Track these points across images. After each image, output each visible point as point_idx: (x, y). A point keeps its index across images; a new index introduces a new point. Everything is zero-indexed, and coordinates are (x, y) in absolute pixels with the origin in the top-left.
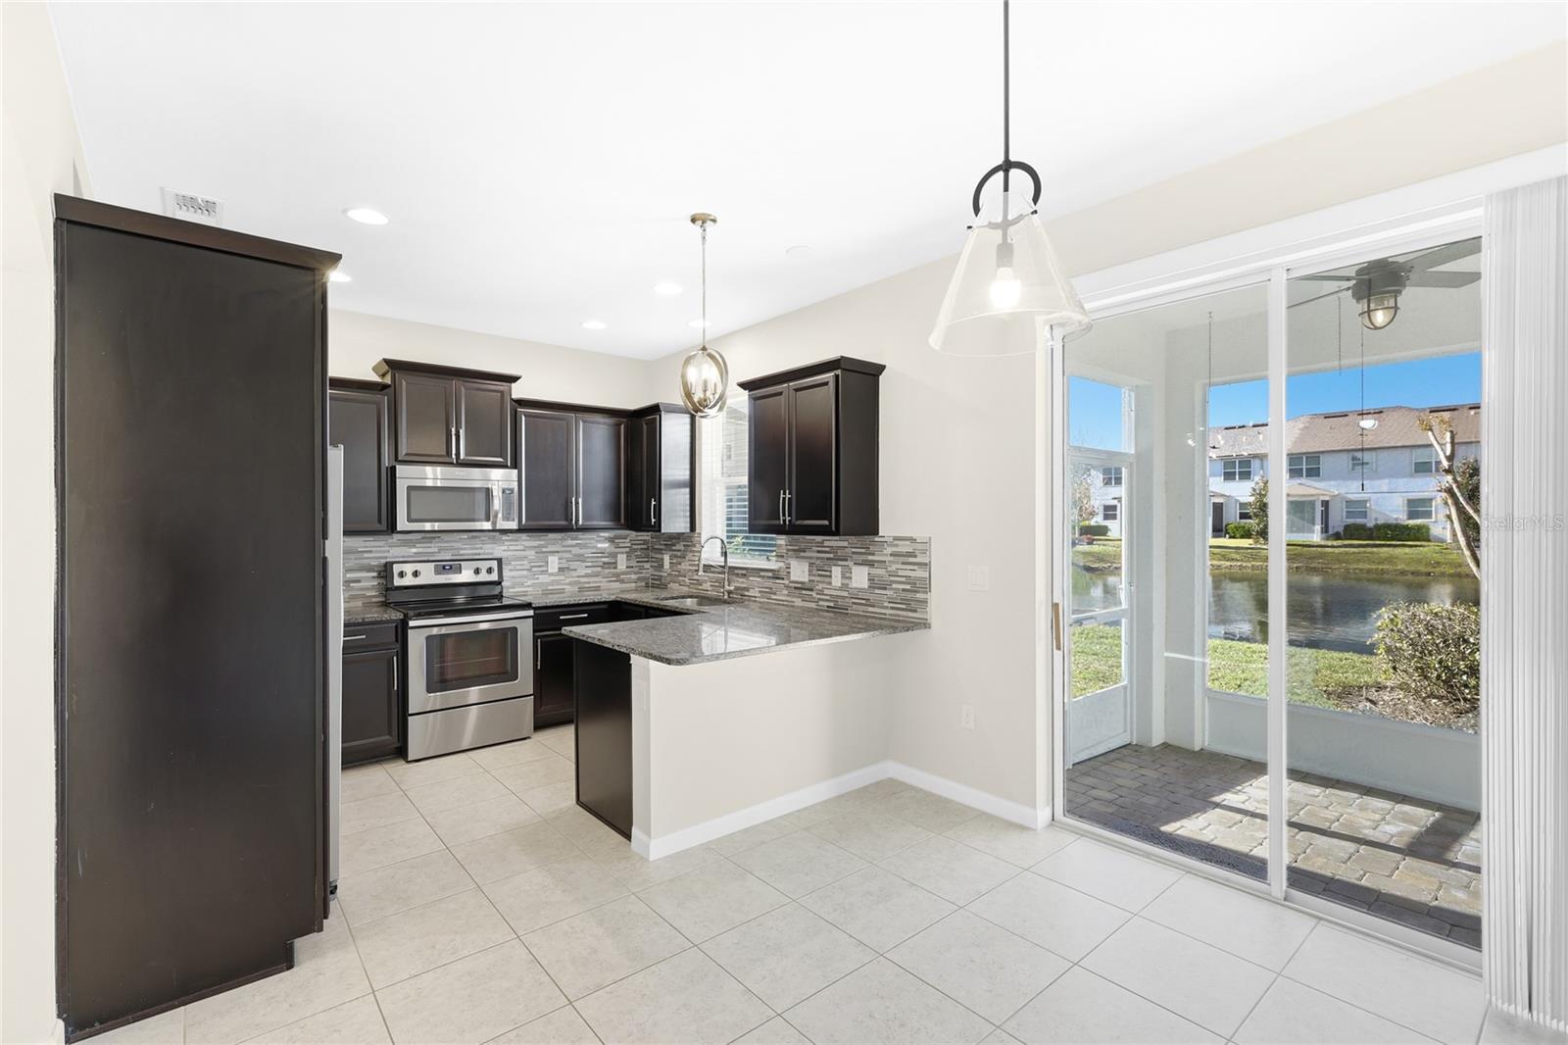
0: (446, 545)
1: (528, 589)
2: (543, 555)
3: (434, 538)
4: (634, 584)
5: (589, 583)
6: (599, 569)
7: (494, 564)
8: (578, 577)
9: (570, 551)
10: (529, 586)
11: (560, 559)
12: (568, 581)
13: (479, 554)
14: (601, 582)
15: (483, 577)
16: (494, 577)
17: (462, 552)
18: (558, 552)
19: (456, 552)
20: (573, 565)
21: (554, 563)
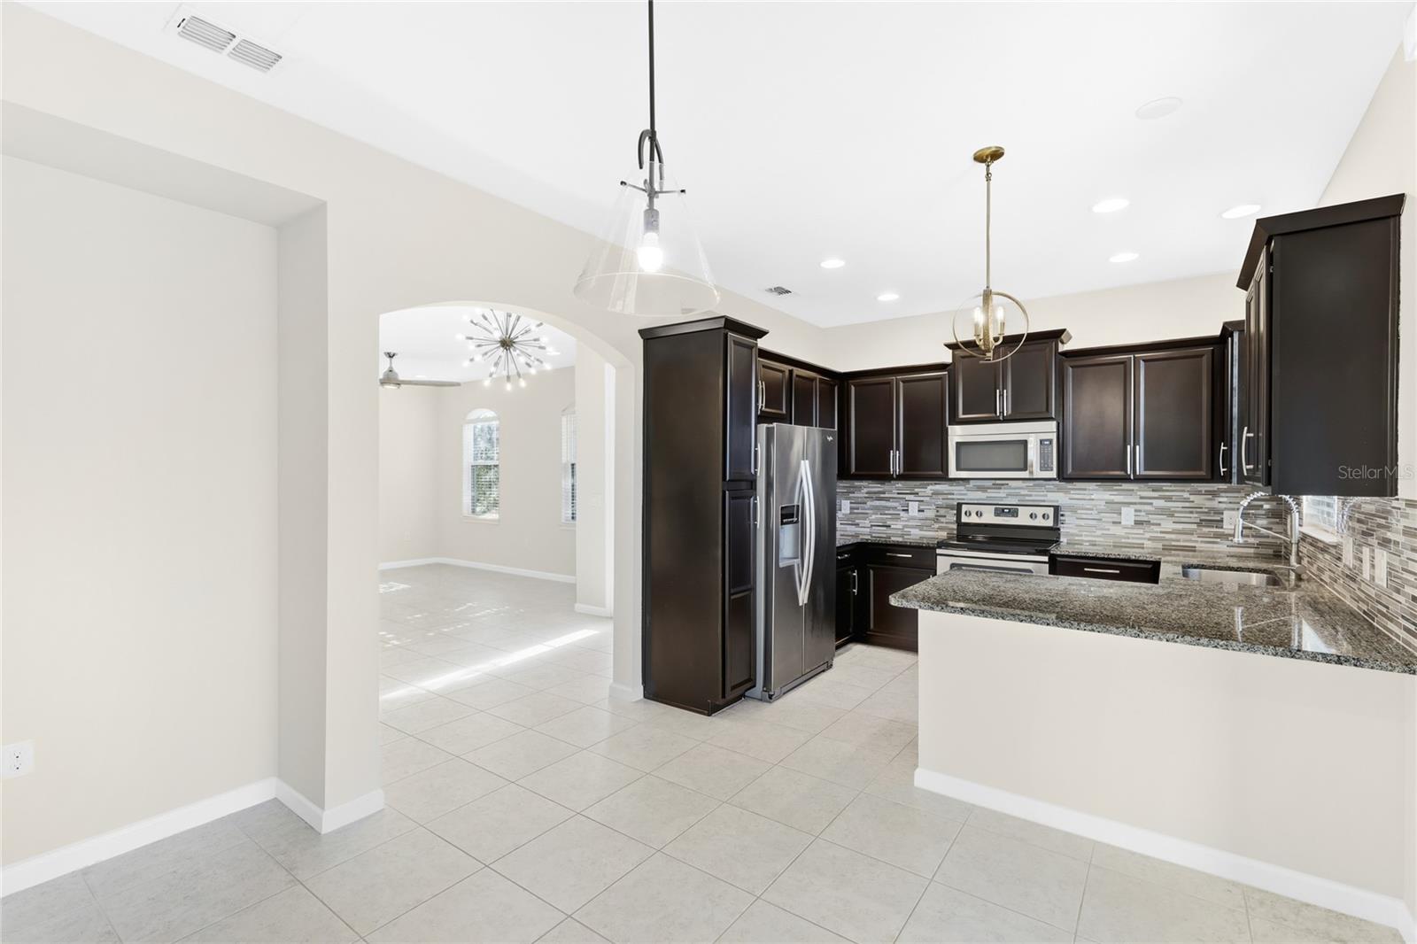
0: (1013, 491)
1: (1097, 539)
2: (1115, 508)
3: (1003, 485)
4: (1252, 550)
5: (1178, 541)
6: (1195, 526)
7: (1050, 511)
8: (1161, 532)
9: (1151, 504)
10: (1098, 536)
11: (1136, 511)
12: (1148, 535)
13: (1044, 501)
14: (1197, 541)
15: (1039, 522)
16: (1050, 523)
17: (1027, 498)
18: (1135, 504)
19: (1022, 498)
20: (1154, 519)
21: (1128, 515)
